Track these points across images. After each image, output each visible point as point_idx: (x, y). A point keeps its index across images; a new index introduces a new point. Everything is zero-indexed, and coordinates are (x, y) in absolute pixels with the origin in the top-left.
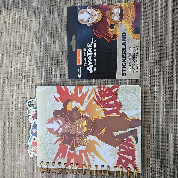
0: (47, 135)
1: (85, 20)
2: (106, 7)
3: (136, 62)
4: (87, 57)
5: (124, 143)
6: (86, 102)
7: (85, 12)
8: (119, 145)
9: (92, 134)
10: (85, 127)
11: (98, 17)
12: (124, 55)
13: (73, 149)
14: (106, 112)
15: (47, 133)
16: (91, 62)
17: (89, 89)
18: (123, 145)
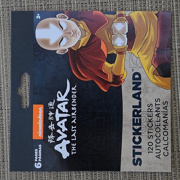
1: (52, 42)
2: (98, 16)
3: (162, 136)
4: (55, 122)
7: (51, 25)
11: (82, 37)
12: (137, 119)
16: (65, 132)
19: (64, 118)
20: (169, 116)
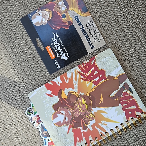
0: (58, 130)
1: (40, 22)
3: (96, 33)
5: (123, 99)
6: (75, 84)
7: (36, 16)
8: (120, 103)
9: (94, 106)
10: (85, 104)
11: (49, 14)
12: (84, 33)
13: (85, 128)
14: (96, 83)
15: (57, 128)
17: (72, 73)
18: (123, 101)
19: (59, 46)
20: (95, 25)
